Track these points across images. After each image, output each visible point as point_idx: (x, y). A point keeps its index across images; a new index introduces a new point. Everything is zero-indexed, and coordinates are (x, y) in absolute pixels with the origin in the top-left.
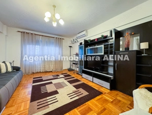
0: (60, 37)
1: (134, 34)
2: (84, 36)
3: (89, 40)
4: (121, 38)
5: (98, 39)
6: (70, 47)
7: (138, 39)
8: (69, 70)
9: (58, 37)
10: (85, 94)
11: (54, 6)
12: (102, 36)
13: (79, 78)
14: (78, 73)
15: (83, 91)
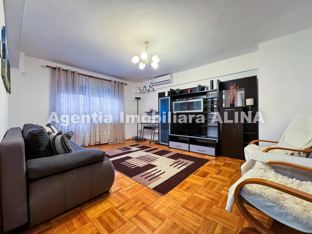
0: (121, 81)
1: (239, 88)
2: (168, 82)
3: (177, 90)
4: (223, 91)
5: (191, 90)
6: (138, 98)
7: (242, 94)
8: (137, 139)
9: (118, 80)
10: (190, 163)
11: (147, 43)
12: (200, 86)
13: (165, 148)
14: (157, 143)
15: (186, 161)
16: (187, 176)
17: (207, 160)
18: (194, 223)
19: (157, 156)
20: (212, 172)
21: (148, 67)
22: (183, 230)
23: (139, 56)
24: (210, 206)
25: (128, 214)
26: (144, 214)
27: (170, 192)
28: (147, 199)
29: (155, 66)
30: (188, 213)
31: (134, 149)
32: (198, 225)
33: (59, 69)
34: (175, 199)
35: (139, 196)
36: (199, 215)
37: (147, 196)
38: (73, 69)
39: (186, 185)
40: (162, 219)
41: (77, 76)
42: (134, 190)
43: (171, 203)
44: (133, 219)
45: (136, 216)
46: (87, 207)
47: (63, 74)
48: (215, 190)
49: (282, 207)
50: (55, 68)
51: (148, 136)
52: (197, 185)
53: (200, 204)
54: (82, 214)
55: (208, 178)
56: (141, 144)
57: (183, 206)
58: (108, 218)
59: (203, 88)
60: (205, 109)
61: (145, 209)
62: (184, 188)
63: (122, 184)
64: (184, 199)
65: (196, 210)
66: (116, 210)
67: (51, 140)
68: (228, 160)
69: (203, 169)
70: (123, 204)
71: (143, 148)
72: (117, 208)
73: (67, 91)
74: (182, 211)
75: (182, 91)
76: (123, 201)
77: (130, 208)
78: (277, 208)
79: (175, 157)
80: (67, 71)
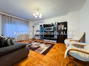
0: (28, 21)
1: (63, 24)
2: (43, 22)
4: (59, 25)
5: (50, 24)
6: (33, 27)
7: (63, 26)
8: (33, 39)
9: (27, 21)
10: (50, 45)
11: (38, 9)
12: (52, 24)
13: (42, 41)
14: (40, 40)
15: (49, 45)
16: (50, 49)
17: (55, 44)
18: (55, 62)
19: (41, 44)
20: (57, 47)
21: (38, 17)
22: (53, 65)
23: (36, 13)
24: (58, 57)
25: (35, 63)
26: (40, 62)
27: (47, 54)
28: (40, 57)
29: (40, 17)
30: (53, 60)
31: (33, 42)
32: (56, 63)
33: (5, 15)
34: (48, 56)
35: (38, 57)
36: (56, 60)
37: (40, 56)
38: (11, 16)
39: (51, 52)
40: (46, 63)
41: (12, 19)
42: (35, 55)
43: (48, 58)
44: (38, 64)
45: (38, 63)
46: (21, 62)
47: (7, 17)
48: (58, 52)
49: (79, 56)
50: (3, 15)
51: (37, 38)
52: (54, 51)
53: (55, 57)
54: (20, 65)
55: (56, 49)
56: (35, 40)
57: (51, 58)
58: (29, 65)
59: (53, 24)
60: (54, 30)
61: (40, 60)
62: (50, 52)
63: (31, 53)
64: (51, 56)
65: (55, 59)
66: (31, 62)
67: (6, 41)
68: (60, 44)
69: (54, 47)
70: (33, 60)
71: (36, 42)
72: (31, 61)
73: (9, 23)
74: (51, 59)
75: (47, 25)
76: (33, 59)
77: (36, 61)
78: (78, 56)
79: (46, 44)
80: (8, 16)
